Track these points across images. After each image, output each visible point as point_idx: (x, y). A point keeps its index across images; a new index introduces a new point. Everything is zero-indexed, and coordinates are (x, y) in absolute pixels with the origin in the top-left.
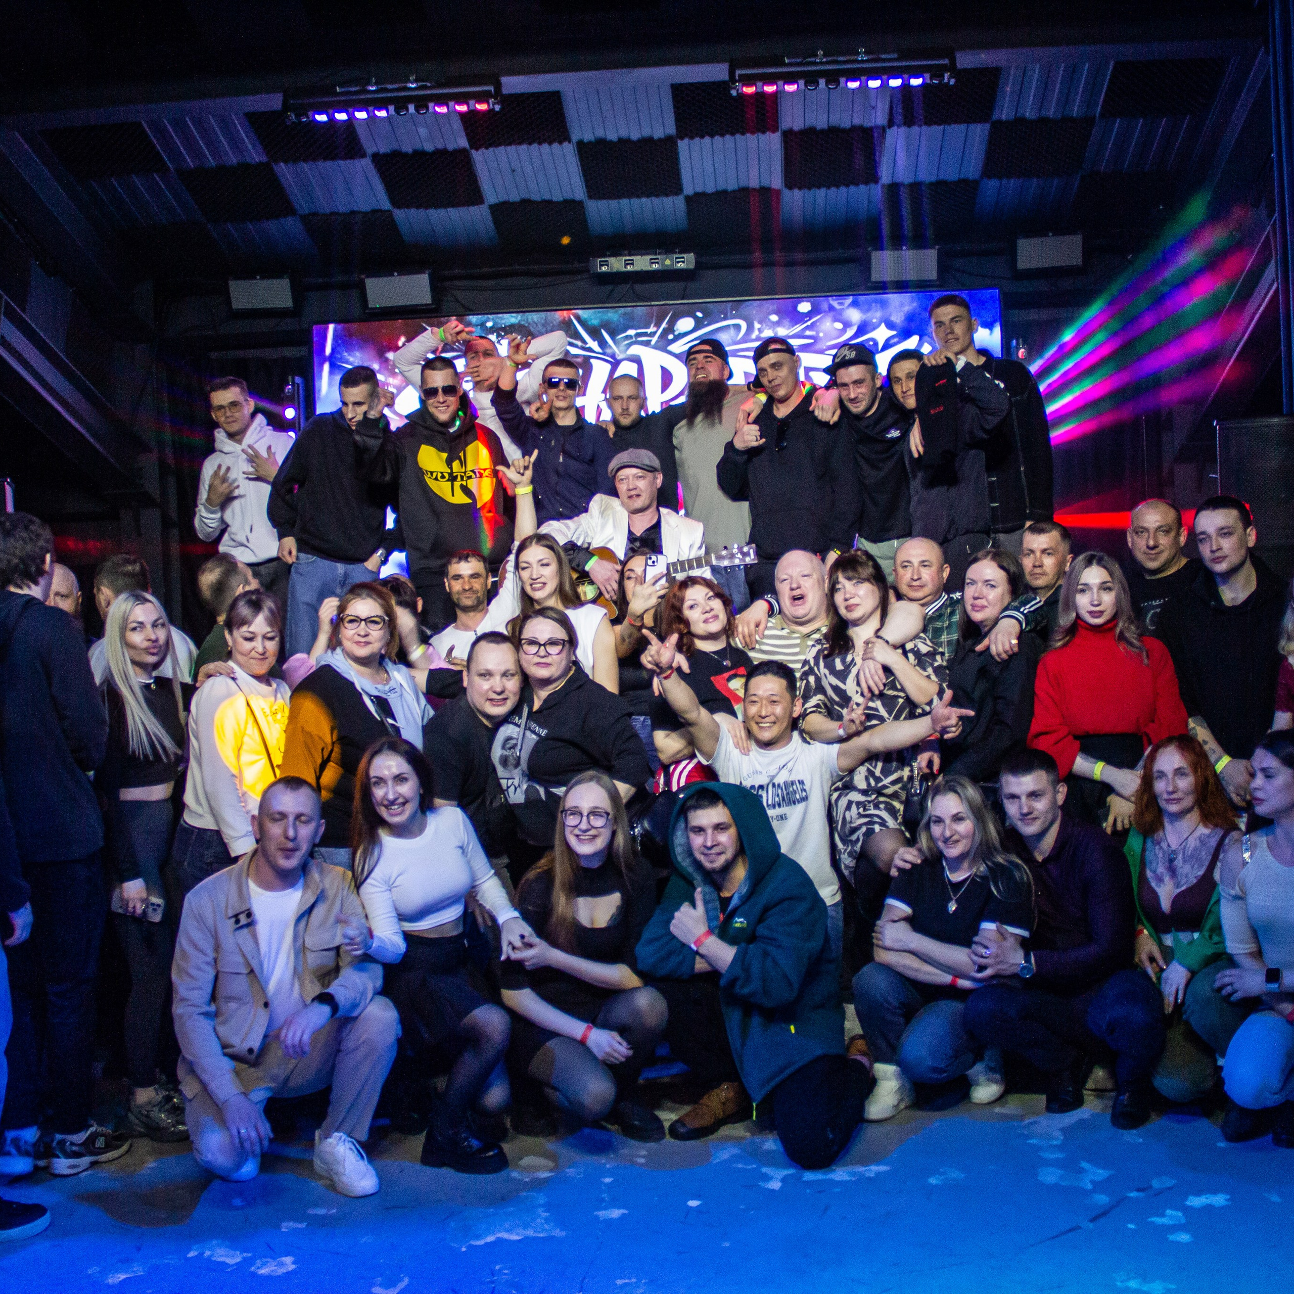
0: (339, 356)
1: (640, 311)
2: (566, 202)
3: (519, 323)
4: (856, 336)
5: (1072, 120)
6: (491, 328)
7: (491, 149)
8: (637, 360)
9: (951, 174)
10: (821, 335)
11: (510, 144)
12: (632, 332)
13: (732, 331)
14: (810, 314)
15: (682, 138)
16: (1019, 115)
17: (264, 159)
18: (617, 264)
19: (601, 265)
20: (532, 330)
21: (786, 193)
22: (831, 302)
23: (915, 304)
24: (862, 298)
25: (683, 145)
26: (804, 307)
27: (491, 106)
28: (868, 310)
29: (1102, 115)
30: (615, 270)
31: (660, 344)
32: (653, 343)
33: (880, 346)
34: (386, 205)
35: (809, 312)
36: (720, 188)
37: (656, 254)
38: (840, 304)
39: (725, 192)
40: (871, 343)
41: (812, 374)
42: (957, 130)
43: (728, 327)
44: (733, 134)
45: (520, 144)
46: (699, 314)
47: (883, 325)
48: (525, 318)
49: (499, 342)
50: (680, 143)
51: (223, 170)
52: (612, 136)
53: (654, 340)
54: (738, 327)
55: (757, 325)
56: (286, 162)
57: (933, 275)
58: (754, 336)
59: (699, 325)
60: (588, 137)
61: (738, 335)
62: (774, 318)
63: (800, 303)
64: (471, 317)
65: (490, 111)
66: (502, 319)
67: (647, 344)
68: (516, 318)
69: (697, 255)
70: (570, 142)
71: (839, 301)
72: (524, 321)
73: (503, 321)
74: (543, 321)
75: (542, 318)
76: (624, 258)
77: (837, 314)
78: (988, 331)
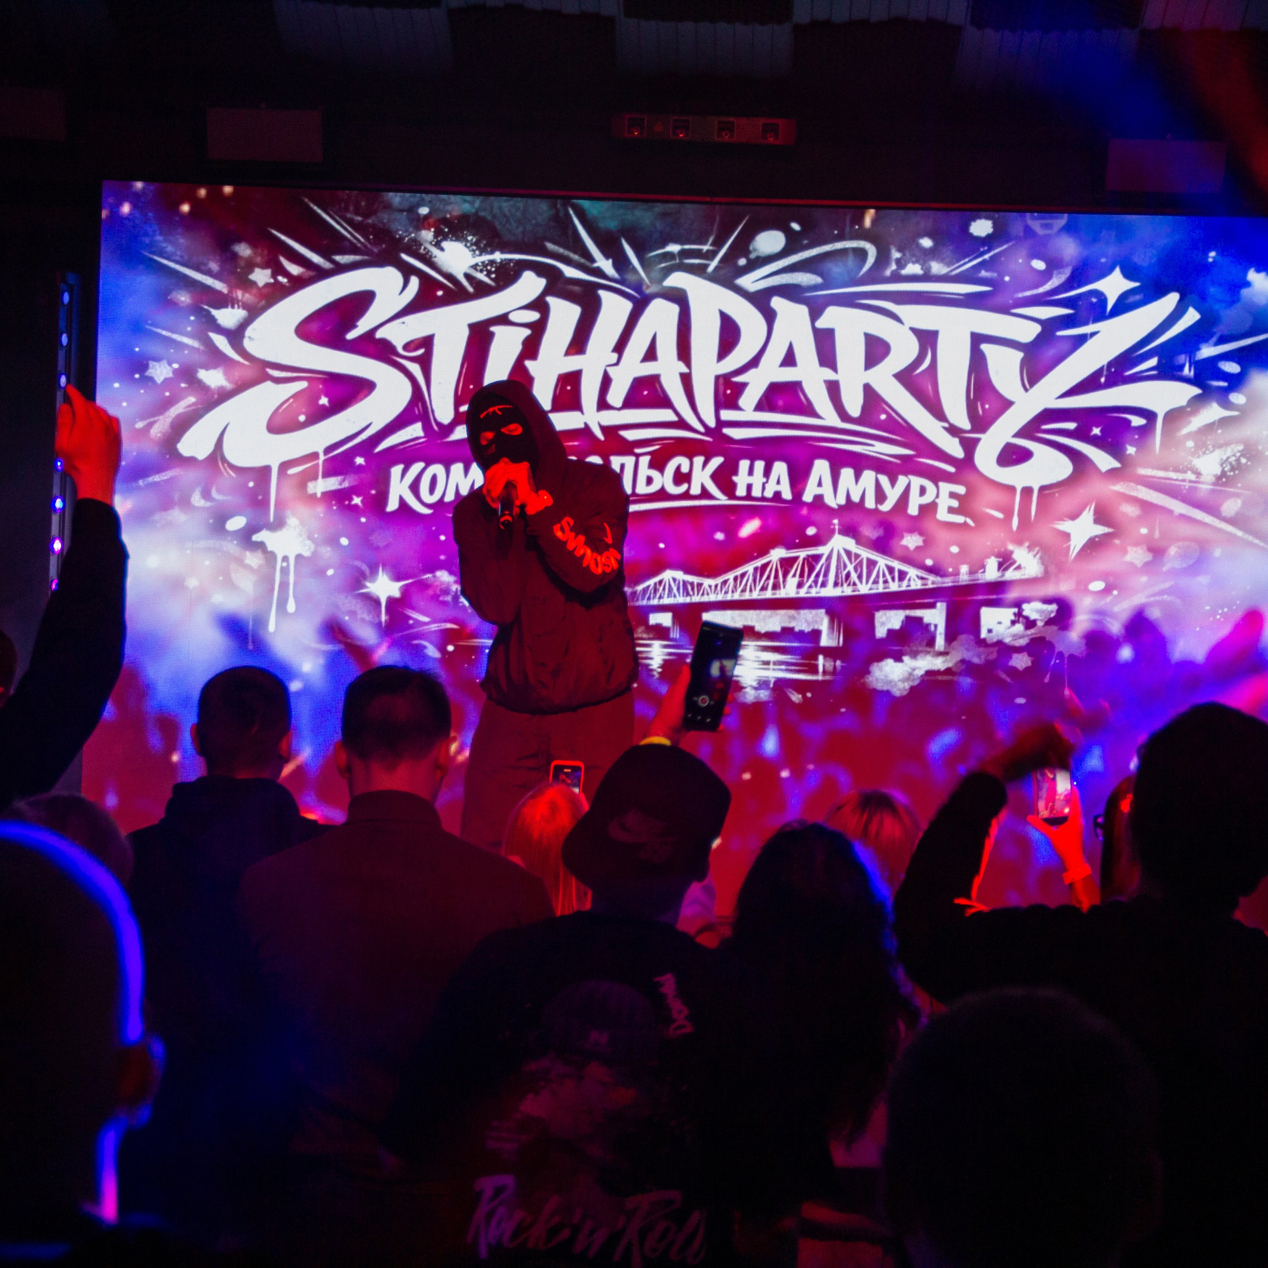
0: (147, 240)
1: (691, 212)
2: (585, 16)
3: (476, 214)
4: (1069, 284)
6: (426, 217)
8: (679, 298)
10: (1007, 279)
12: (674, 248)
13: (851, 261)
14: (989, 241)
18: (658, 127)
19: (631, 126)
20: (499, 227)
21: (971, 32)
22: (1030, 222)
23: (1177, 237)
24: (1084, 218)
26: (981, 228)
28: (1095, 240)
30: (654, 137)
31: (722, 272)
32: (710, 269)
33: (1110, 306)
35: (989, 236)
36: (857, 17)
37: (728, 115)
38: (1047, 226)
39: (864, 23)
40: (1094, 300)
41: (984, 347)
43: (844, 251)
46: (796, 226)
47: (1117, 271)
48: (487, 205)
49: (438, 245)
53: (713, 264)
54: (862, 254)
55: (896, 255)
57: (1216, 186)
58: (888, 273)
59: (793, 245)
61: (861, 268)
62: (926, 243)
63: (974, 220)
64: (391, 194)
67: (699, 271)
68: (472, 203)
69: (800, 123)
71: (1044, 222)
72: (485, 210)
73: (449, 208)
74: (519, 214)
75: (518, 209)
76: (673, 117)
77: (1039, 242)
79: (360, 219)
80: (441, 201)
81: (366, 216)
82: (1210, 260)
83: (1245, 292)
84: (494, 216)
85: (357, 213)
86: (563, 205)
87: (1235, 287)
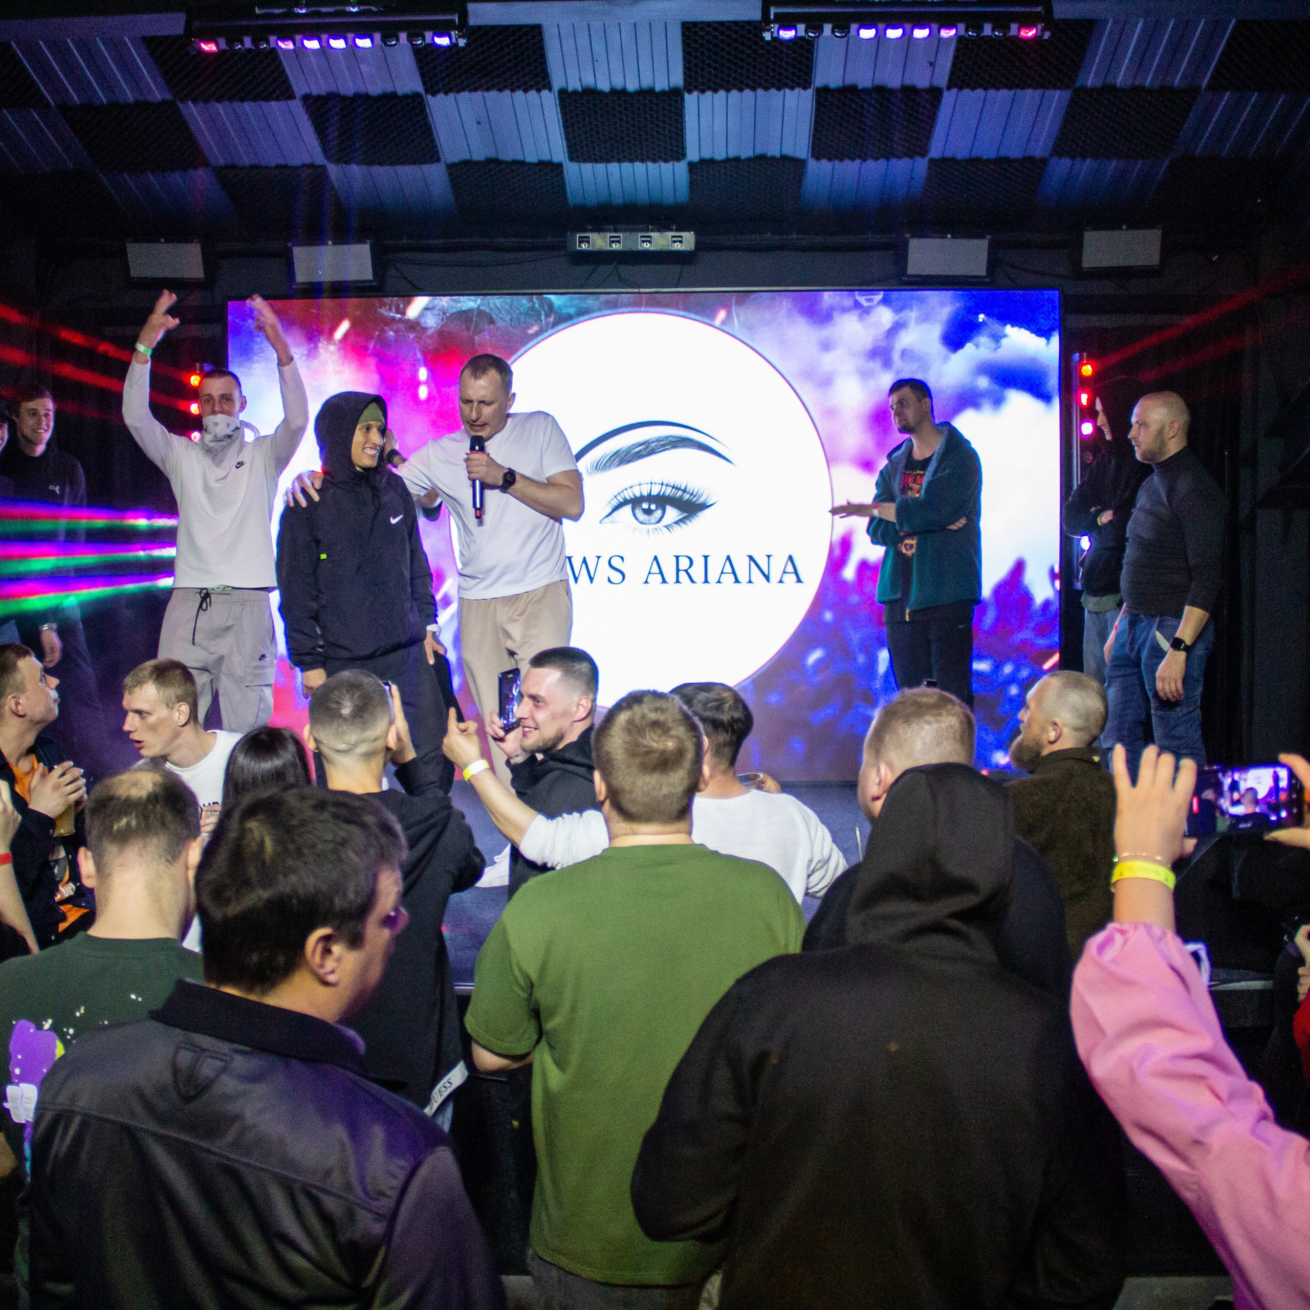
1: (625, 299)
2: (541, 163)
3: (478, 308)
5: (1171, 90)
7: (451, 95)
9: (1013, 151)
11: (475, 90)
15: (690, 92)
16: (1108, 81)
17: (169, 97)
18: (599, 241)
19: (581, 242)
20: (494, 316)
21: (812, 164)
22: (858, 298)
23: (958, 305)
24: (895, 294)
25: (690, 99)
27: (454, 40)
28: (902, 309)
29: (1210, 87)
30: (597, 248)
34: (319, 158)
36: (731, 154)
37: (648, 231)
38: (869, 300)
39: (737, 159)
42: (1030, 95)
44: (753, 89)
45: (488, 90)
48: (486, 301)
50: (687, 96)
51: (117, 108)
52: (604, 86)
56: (195, 101)
57: (980, 270)
60: (574, 85)
64: (418, 298)
65: (453, 46)
66: (457, 302)
68: (475, 301)
69: (697, 234)
70: (550, 90)
71: (868, 297)
72: (484, 305)
73: (459, 305)
74: (507, 307)
75: (507, 303)
76: (609, 235)
77: (865, 312)
78: (1043, 340)
79: (398, 316)
80: (453, 300)
81: (401, 313)
82: (980, 320)
83: (1004, 341)
84: (491, 309)
85: (397, 312)
86: (537, 299)
87: (997, 338)
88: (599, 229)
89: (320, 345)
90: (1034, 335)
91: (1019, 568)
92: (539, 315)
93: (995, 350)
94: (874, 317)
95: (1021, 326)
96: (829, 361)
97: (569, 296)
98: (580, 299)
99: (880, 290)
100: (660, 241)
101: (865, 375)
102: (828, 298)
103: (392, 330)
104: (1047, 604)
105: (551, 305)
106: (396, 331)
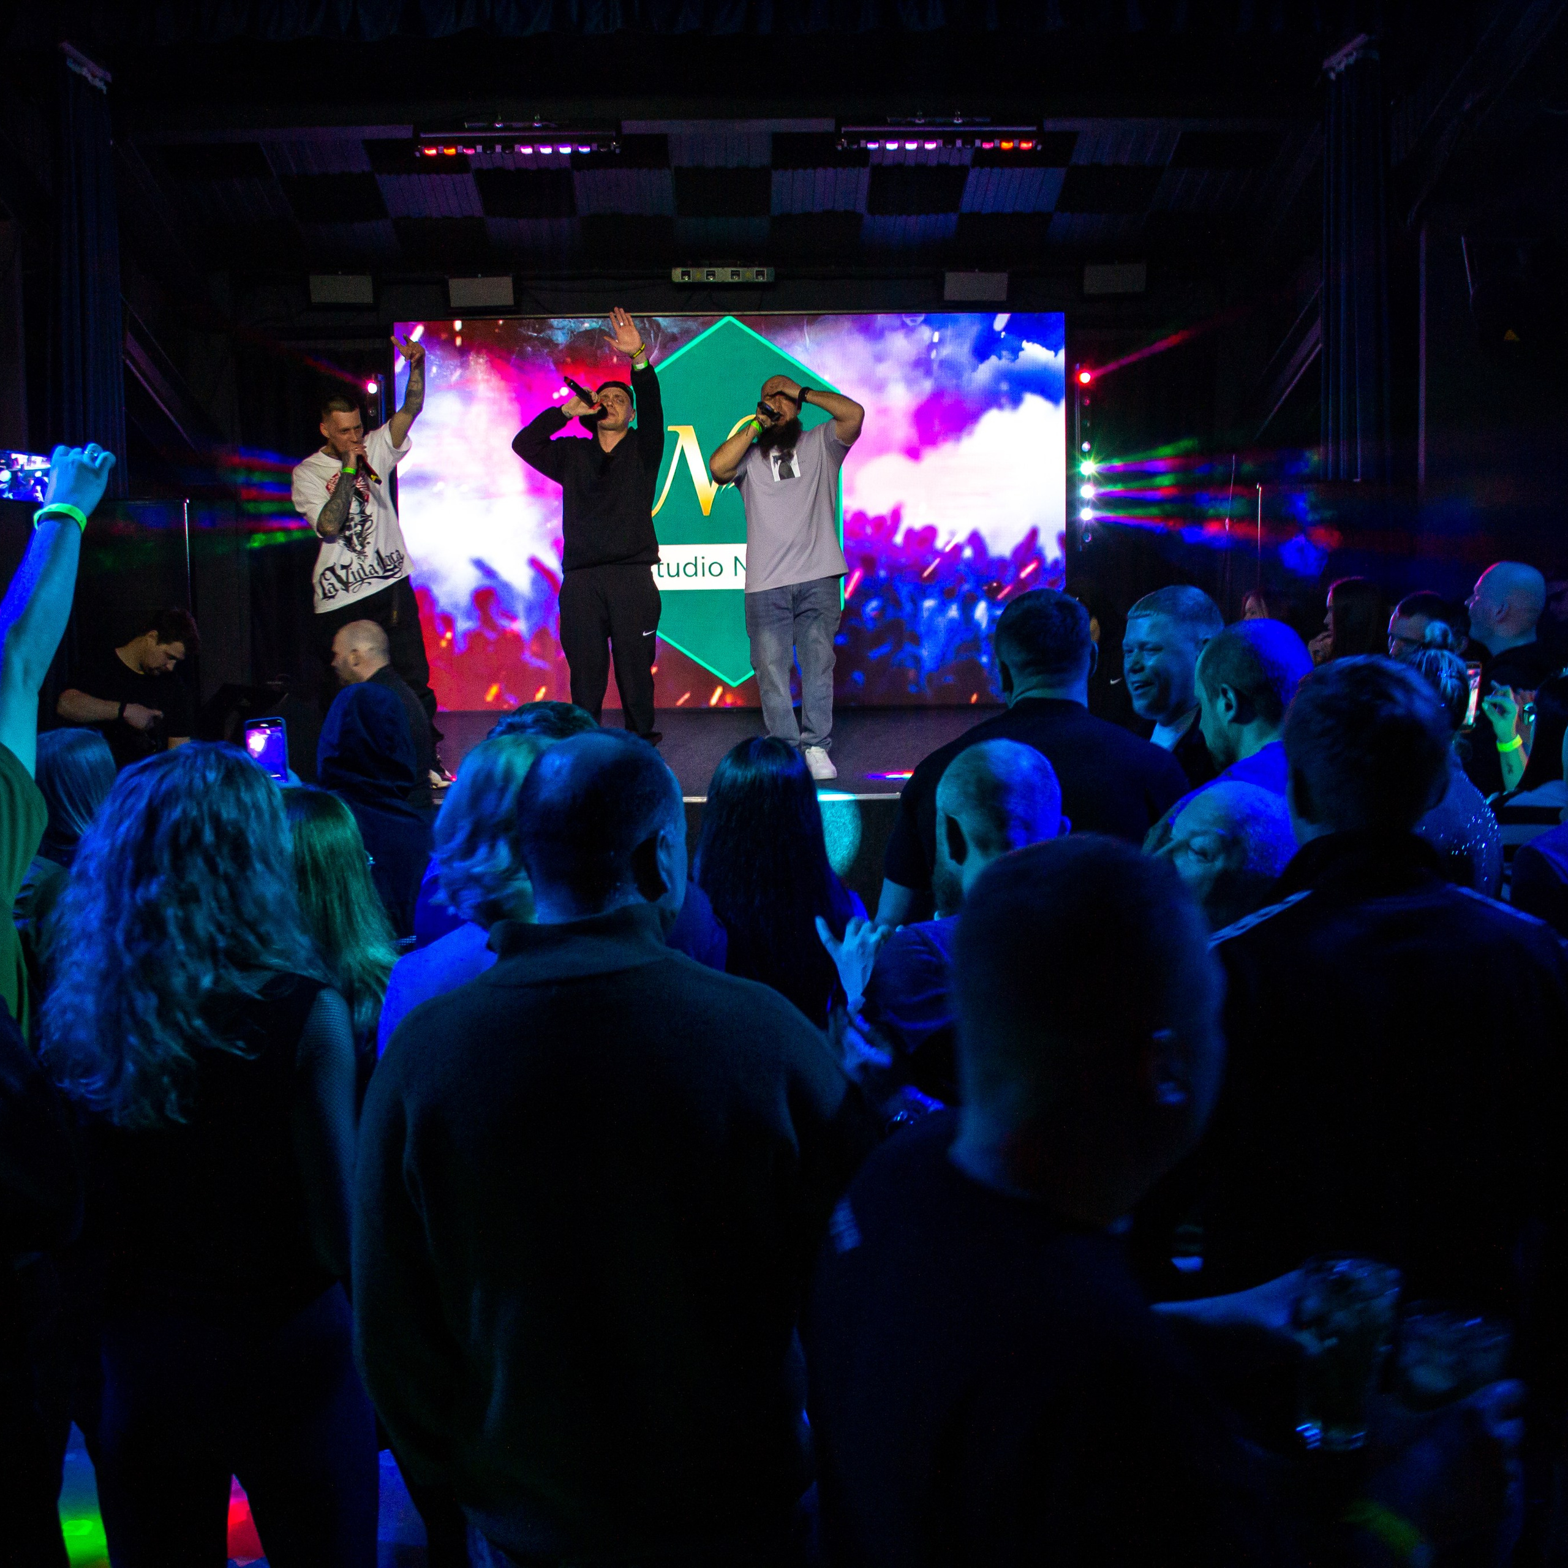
2: (656, 216)
5: (1143, 167)
7: (592, 171)
9: (1026, 207)
15: (776, 169)
16: (1095, 161)
17: (369, 170)
18: (698, 275)
19: (683, 275)
21: (868, 217)
22: (905, 319)
24: (933, 316)
25: (777, 176)
27: (612, 149)
28: (939, 328)
29: (1172, 165)
30: (696, 280)
34: (479, 213)
36: (806, 210)
37: (735, 266)
38: (913, 321)
39: (811, 213)
42: (1036, 171)
45: (620, 167)
50: (774, 173)
51: (324, 177)
52: (710, 164)
56: (389, 174)
57: (1002, 296)
60: (687, 164)
64: (554, 320)
66: (582, 323)
68: (598, 323)
69: (775, 269)
70: (668, 168)
71: (912, 318)
72: (605, 326)
73: (584, 325)
76: (706, 270)
77: (909, 330)
78: (1052, 353)
79: (536, 335)
80: (578, 322)
81: (539, 333)
82: (1002, 337)
83: (1021, 354)
84: (610, 329)
85: (535, 332)
86: (648, 321)
87: (1016, 351)
88: (698, 265)
89: (471, 358)
90: (1044, 350)
91: (1034, 534)
92: (650, 332)
93: (1013, 360)
94: (916, 336)
95: (1034, 342)
96: (883, 370)
97: (674, 318)
98: (682, 320)
99: (923, 313)
100: (749, 274)
101: (910, 382)
102: (881, 319)
103: (529, 346)
104: (1056, 562)
105: (658, 325)
106: (532, 347)
